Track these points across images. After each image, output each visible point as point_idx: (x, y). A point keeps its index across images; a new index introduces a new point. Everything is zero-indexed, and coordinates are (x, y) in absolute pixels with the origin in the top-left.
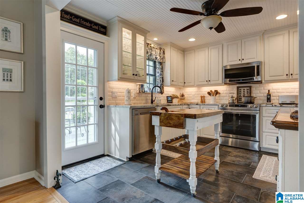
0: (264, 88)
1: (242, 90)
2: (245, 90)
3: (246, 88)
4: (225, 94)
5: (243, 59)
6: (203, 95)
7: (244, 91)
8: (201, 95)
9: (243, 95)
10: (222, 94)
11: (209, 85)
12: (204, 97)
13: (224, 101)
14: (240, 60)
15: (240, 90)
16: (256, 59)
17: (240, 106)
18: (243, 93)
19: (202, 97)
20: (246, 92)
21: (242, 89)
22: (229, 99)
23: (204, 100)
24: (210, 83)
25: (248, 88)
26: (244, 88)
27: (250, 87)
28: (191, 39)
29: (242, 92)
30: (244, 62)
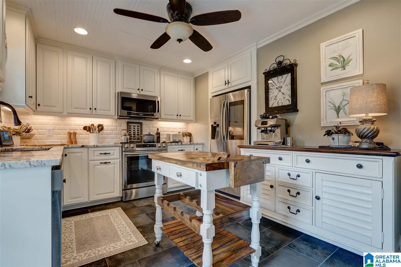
0: (153, 126)
1: (132, 127)
2: (135, 126)
3: (136, 125)
4: (110, 130)
5: (142, 90)
6: (72, 131)
7: (134, 128)
8: (68, 131)
9: (134, 133)
10: (106, 130)
11: (93, 116)
12: (75, 134)
13: (109, 140)
14: (138, 89)
15: (130, 126)
16: (154, 93)
17: (148, 146)
18: (134, 130)
19: (70, 134)
20: (136, 129)
21: (132, 125)
22: (122, 138)
23: (76, 139)
24: (96, 112)
25: (138, 125)
26: (134, 125)
27: (141, 124)
28: (78, 29)
29: (132, 129)
30: (142, 93)
